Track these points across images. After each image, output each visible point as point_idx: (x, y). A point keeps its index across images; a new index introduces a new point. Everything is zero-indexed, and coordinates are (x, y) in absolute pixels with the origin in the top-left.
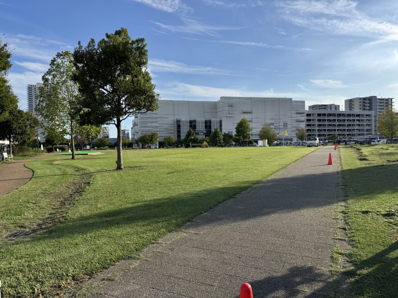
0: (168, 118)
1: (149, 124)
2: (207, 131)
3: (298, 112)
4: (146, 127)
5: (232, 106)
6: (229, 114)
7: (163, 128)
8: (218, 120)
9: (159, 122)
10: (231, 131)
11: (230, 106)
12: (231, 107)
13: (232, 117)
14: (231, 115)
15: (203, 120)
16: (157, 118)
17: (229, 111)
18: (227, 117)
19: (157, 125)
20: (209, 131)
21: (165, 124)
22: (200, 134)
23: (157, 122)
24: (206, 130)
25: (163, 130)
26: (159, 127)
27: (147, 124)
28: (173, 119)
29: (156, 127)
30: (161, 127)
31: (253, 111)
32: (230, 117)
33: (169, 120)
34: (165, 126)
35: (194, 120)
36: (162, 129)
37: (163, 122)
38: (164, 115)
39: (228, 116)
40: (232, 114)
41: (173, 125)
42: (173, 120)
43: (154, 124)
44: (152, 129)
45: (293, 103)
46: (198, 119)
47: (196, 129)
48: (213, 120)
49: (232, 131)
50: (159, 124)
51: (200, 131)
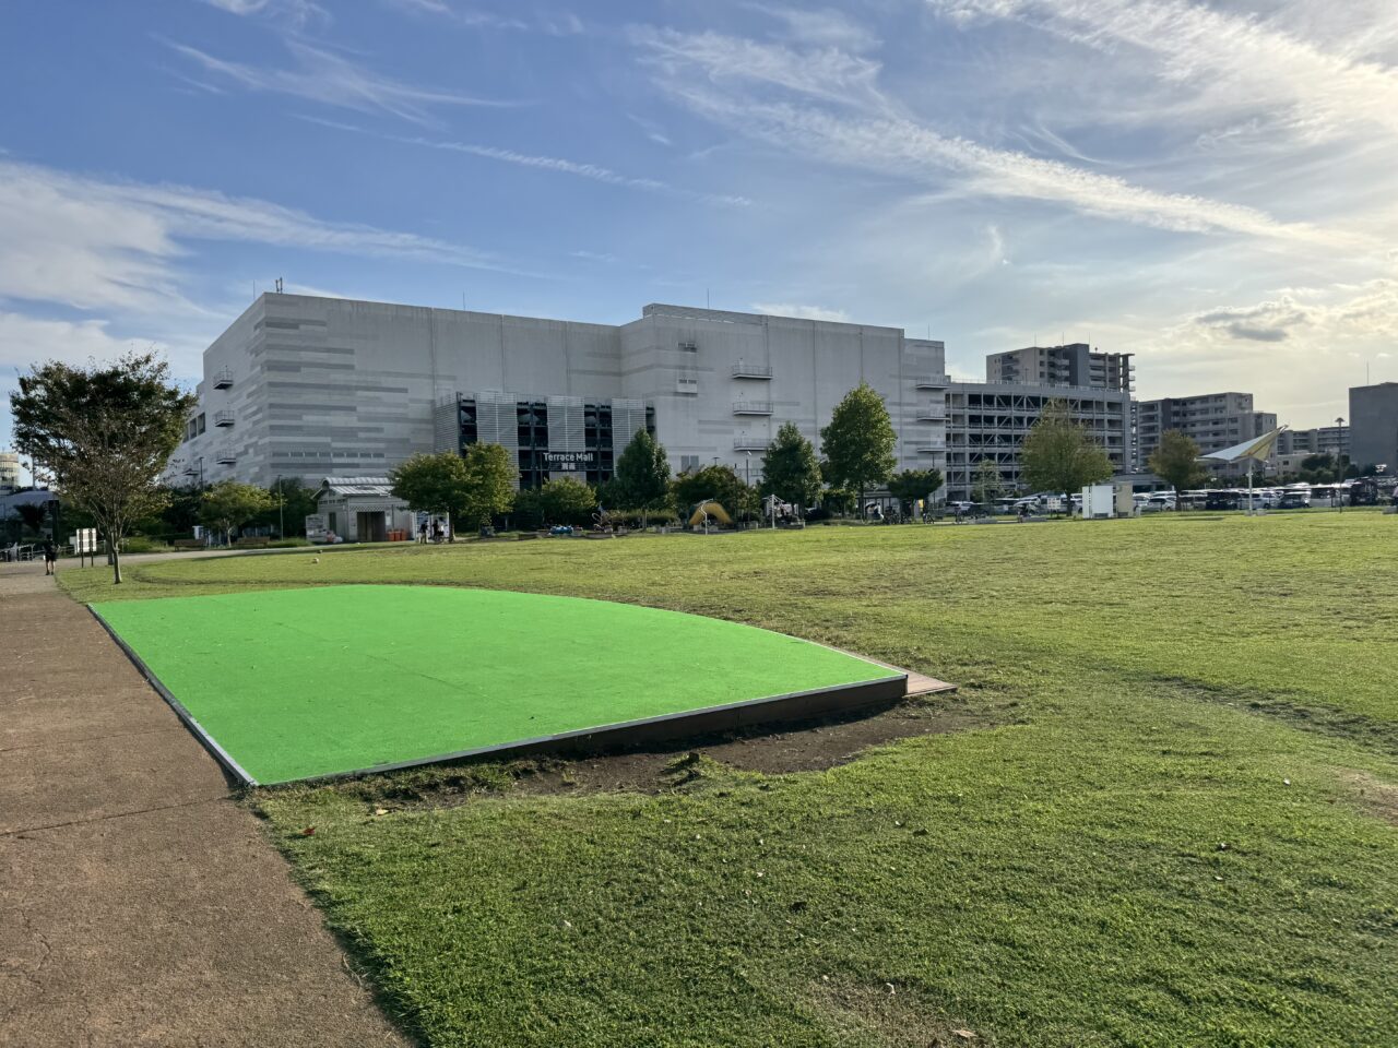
0: (405, 390)
1: (310, 419)
2: (595, 453)
3: (926, 383)
4: (297, 429)
5: (693, 349)
6: (681, 381)
7: (381, 435)
8: (639, 405)
9: (359, 409)
10: (691, 454)
11: (686, 349)
12: (690, 353)
13: (693, 395)
14: (693, 388)
15: (577, 402)
16: (348, 388)
17: (684, 368)
18: (676, 394)
19: (351, 421)
20: (603, 453)
21: (388, 419)
22: (565, 466)
23: (353, 409)
24: (590, 449)
25: (382, 445)
26: (362, 435)
27: (300, 418)
28: (430, 397)
29: (349, 433)
30: (373, 435)
31: (775, 375)
32: (687, 394)
33: (412, 401)
34: (392, 430)
35: (537, 404)
36: (376, 440)
37: (381, 410)
38: (388, 374)
39: (681, 388)
40: (694, 382)
41: (430, 427)
42: (433, 402)
43: (338, 420)
44: (328, 440)
45: (908, 350)
46: (555, 401)
47: (546, 445)
48: (617, 404)
49: (695, 454)
50: (360, 420)
51: (564, 453)
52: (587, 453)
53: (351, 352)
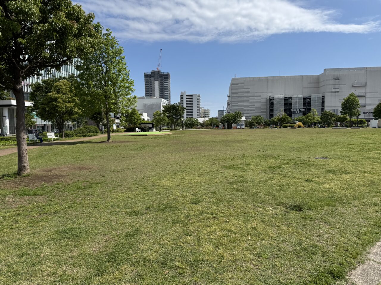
0: (260, 96)
1: (240, 103)
2: (305, 109)
4: (237, 106)
5: (339, 79)
7: (254, 106)
8: (320, 96)
9: (250, 101)
10: (335, 108)
11: (336, 80)
13: (337, 92)
14: (338, 90)
15: (301, 96)
16: (248, 97)
17: (335, 85)
18: (332, 92)
19: (248, 104)
20: (308, 109)
21: (256, 103)
22: (296, 112)
26: (250, 106)
27: (238, 103)
28: (266, 97)
29: (248, 106)
31: (368, 84)
32: (335, 92)
33: (262, 98)
34: (257, 105)
35: (290, 97)
36: (253, 107)
37: (255, 101)
38: (256, 93)
39: (333, 90)
40: (338, 88)
41: (266, 104)
43: (245, 104)
44: (243, 108)
46: (295, 96)
47: (291, 107)
48: (313, 96)
49: (337, 108)
50: (250, 103)
51: (297, 109)
52: (303, 109)
53: (249, 88)
